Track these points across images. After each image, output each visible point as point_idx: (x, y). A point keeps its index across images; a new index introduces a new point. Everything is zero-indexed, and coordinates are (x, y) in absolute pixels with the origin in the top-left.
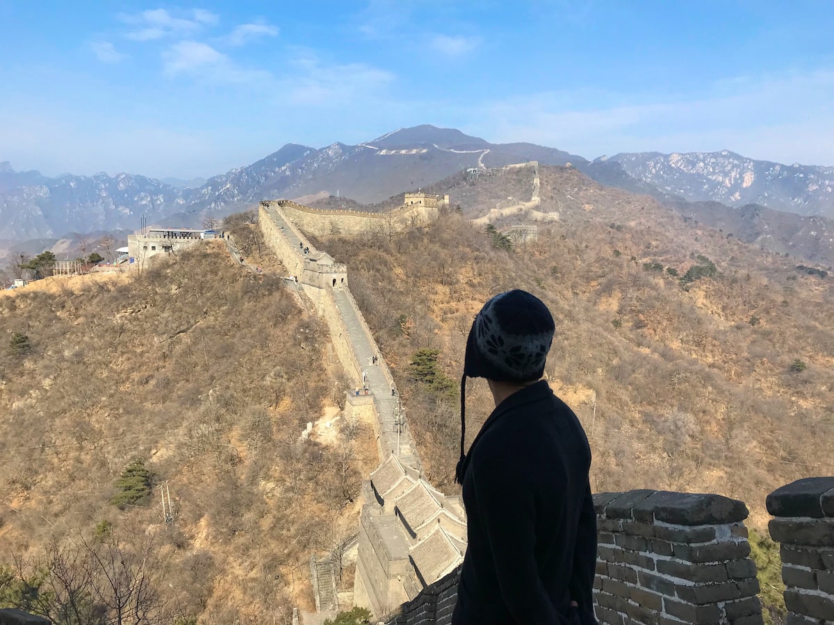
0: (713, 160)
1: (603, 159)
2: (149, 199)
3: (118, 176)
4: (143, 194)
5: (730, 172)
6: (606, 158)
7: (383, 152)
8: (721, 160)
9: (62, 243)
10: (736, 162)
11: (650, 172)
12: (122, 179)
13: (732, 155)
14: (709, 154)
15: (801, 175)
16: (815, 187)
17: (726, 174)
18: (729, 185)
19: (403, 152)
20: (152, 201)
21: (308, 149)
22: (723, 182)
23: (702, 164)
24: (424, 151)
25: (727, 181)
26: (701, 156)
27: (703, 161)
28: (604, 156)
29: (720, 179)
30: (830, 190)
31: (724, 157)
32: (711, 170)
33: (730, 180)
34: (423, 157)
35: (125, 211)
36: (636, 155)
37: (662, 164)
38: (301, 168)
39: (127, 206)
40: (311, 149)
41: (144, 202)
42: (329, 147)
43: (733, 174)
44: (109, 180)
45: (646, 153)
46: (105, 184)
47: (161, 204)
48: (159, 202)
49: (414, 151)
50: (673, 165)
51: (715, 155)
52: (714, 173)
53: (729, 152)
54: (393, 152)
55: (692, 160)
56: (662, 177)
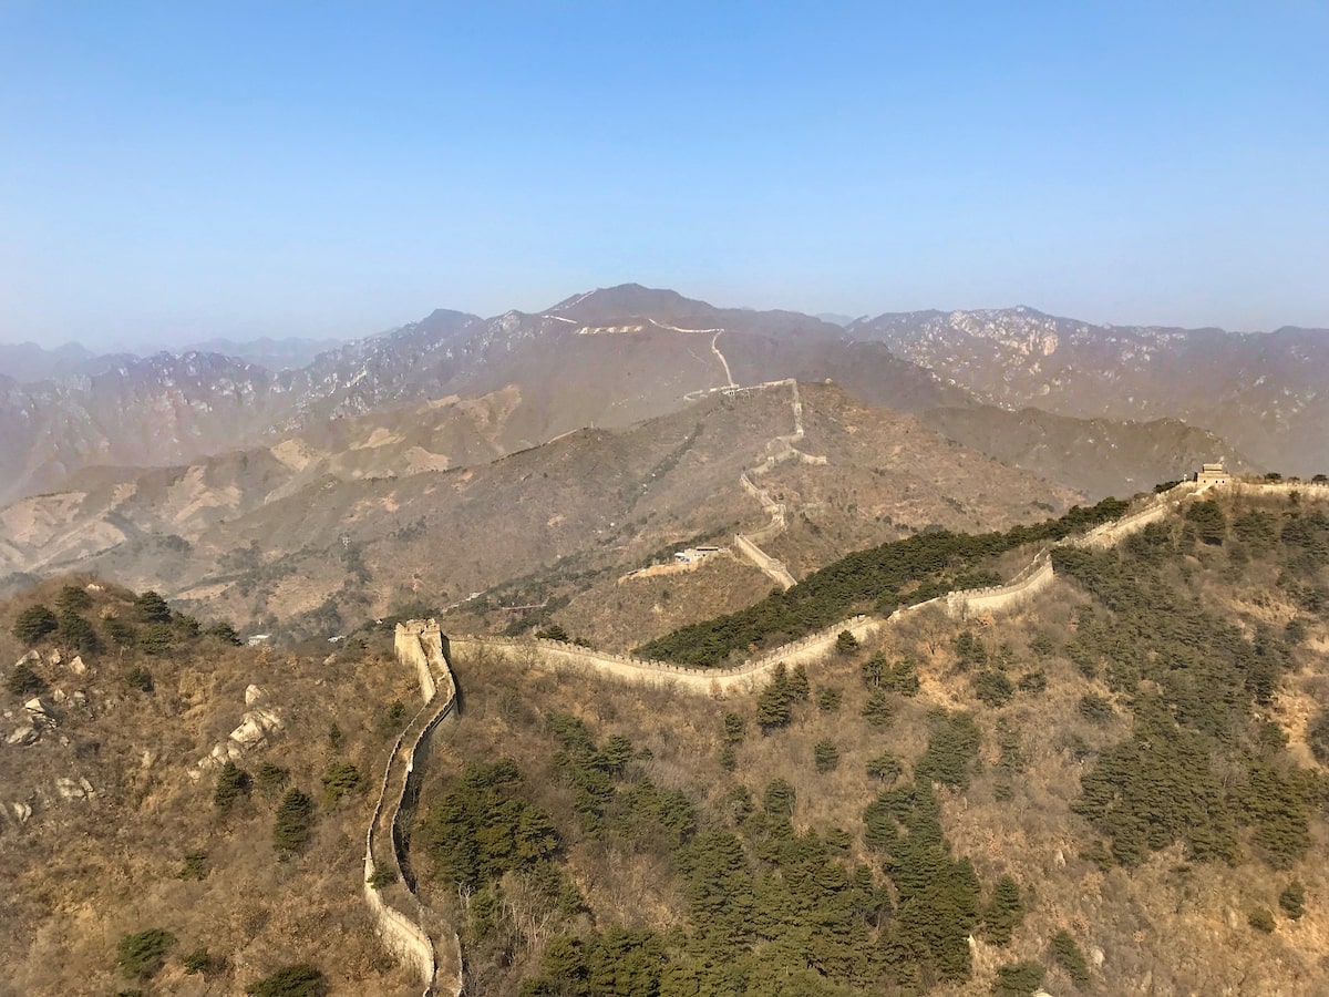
0: (1006, 319)
1: (864, 321)
2: (233, 388)
3: (186, 356)
4: (223, 381)
5: (1027, 335)
6: (868, 320)
7: (584, 331)
8: (1015, 318)
9: (195, 471)
10: (1034, 321)
11: (927, 339)
12: (192, 360)
13: (1030, 312)
14: (1001, 311)
15: (1114, 340)
16: (1130, 356)
17: (1024, 338)
18: (1027, 353)
19: (611, 330)
20: (238, 392)
21: (469, 317)
22: (1019, 349)
23: (992, 326)
24: (638, 329)
25: (1024, 348)
26: (991, 315)
27: (994, 321)
28: (866, 317)
29: (1015, 345)
30: (1148, 357)
31: (1020, 314)
32: (1004, 332)
33: (1028, 346)
34: (637, 337)
35: (202, 407)
36: (907, 315)
37: (942, 327)
38: (466, 348)
39: (202, 401)
40: (474, 318)
41: (226, 393)
42: (501, 317)
43: (1032, 338)
44: (172, 362)
45: (921, 312)
46: (168, 369)
47: (250, 393)
48: (246, 391)
49: (625, 329)
50: (956, 327)
51: (1007, 313)
52: (1007, 337)
53: (1026, 308)
54: (598, 330)
55: (979, 320)
56: (941, 344)
